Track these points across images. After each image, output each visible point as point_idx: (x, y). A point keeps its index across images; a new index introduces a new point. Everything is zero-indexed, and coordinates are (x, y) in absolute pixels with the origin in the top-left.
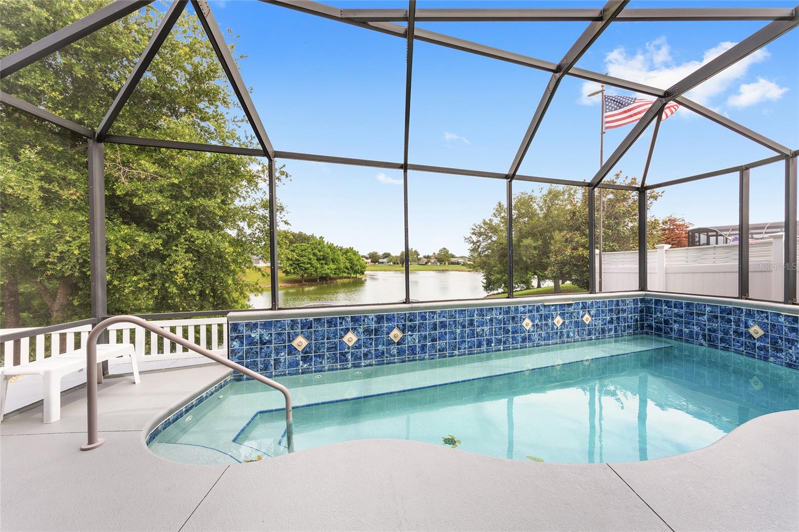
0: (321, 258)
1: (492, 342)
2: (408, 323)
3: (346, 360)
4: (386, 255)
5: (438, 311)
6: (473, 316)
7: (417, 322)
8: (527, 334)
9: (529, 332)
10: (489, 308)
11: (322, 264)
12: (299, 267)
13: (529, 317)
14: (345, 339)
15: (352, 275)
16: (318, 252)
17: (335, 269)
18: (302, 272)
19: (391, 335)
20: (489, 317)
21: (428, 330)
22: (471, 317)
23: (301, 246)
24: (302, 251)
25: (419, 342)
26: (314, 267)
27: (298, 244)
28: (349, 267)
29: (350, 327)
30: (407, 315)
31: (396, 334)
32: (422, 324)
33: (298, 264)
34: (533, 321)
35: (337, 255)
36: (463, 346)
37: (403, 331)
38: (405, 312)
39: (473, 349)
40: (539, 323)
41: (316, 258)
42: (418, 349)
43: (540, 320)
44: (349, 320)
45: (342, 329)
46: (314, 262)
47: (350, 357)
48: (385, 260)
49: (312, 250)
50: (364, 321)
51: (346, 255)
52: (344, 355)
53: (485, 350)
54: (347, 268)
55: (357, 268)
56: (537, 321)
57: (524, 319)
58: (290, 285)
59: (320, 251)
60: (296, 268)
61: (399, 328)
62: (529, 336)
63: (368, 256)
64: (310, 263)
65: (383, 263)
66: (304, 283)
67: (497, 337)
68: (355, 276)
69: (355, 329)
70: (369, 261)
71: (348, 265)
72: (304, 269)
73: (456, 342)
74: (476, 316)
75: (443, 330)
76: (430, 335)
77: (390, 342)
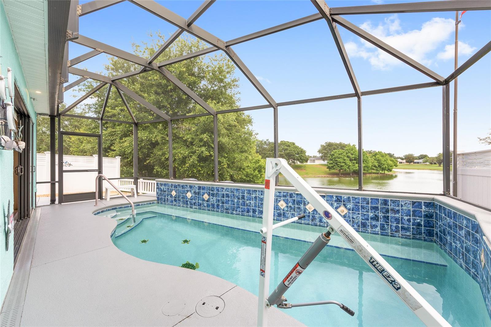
0: (353, 159)
1: (256, 211)
2: (211, 192)
3: (188, 204)
4: (422, 157)
5: (225, 188)
6: (244, 194)
7: (215, 192)
8: (282, 212)
9: (283, 210)
10: (254, 190)
11: (354, 163)
12: (337, 165)
13: (284, 200)
14: (187, 195)
15: (381, 172)
16: (351, 155)
17: (364, 167)
18: (339, 168)
19: (204, 197)
20: (254, 196)
21: (220, 197)
22: (243, 194)
23: (339, 151)
24: (339, 154)
25: (216, 202)
26: (347, 165)
27: (337, 150)
28: (377, 166)
29: (189, 190)
30: (211, 188)
31: (206, 197)
32: (217, 193)
33: (336, 163)
34: (287, 203)
35: (367, 157)
36: (238, 210)
37: (209, 195)
38: (210, 186)
39: (244, 213)
40: (293, 206)
41: (349, 159)
42: (215, 206)
43: (293, 203)
44: (189, 186)
45: (186, 190)
46: (348, 162)
47: (189, 203)
48: (421, 161)
49: (347, 154)
50: (194, 188)
51: (375, 157)
52: (187, 201)
53: (252, 215)
54: (375, 166)
55: (384, 166)
56: (290, 204)
57: (279, 201)
58: (331, 176)
59: (352, 154)
60: (335, 165)
61: (207, 194)
62: (284, 213)
63: (404, 157)
64: (345, 163)
65: (418, 163)
66: (340, 175)
67: (259, 209)
68: (383, 172)
69: (191, 191)
70: (404, 161)
71: (377, 164)
72: (340, 166)
73: (234, 207)
74: (246, 193)
75: (227, 199)
76: (221, 199)
77: (204, 200)
